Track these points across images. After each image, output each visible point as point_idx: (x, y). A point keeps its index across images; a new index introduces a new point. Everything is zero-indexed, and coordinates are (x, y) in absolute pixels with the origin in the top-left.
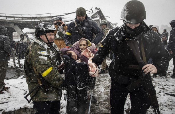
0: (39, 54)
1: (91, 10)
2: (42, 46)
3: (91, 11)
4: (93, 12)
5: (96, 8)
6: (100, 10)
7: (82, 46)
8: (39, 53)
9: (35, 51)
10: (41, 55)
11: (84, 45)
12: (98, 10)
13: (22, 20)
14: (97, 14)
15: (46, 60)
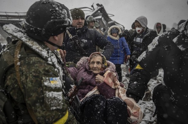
0: (46, 86)
1: (92, 6)
2: (51, 63)
3: (92, 8)
4: (94, 10)
5: (98, 5)
6: (102, 7)
7: (95, 64)
8: (46, 84)
9: (35, 76)
10: (50, 89)
11: (98, 63)
12: (100, 7)
13: (7, 19)
14: (99, 12)
15: (60, 100)
